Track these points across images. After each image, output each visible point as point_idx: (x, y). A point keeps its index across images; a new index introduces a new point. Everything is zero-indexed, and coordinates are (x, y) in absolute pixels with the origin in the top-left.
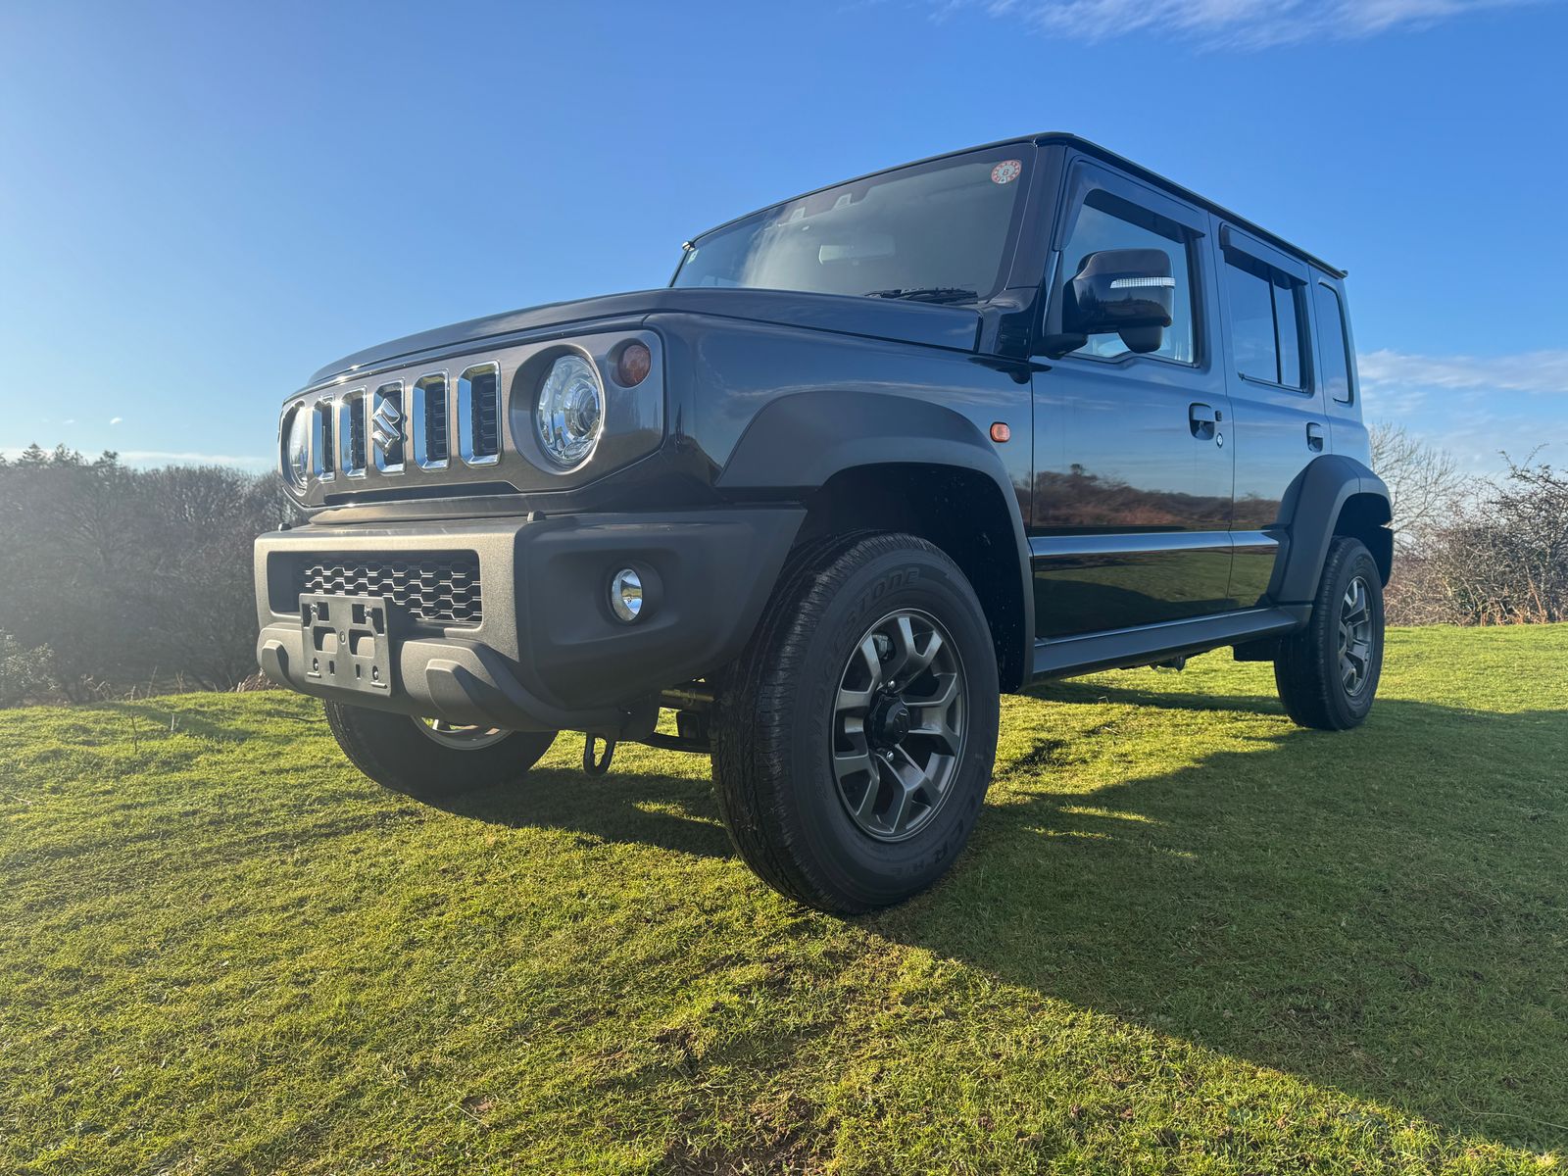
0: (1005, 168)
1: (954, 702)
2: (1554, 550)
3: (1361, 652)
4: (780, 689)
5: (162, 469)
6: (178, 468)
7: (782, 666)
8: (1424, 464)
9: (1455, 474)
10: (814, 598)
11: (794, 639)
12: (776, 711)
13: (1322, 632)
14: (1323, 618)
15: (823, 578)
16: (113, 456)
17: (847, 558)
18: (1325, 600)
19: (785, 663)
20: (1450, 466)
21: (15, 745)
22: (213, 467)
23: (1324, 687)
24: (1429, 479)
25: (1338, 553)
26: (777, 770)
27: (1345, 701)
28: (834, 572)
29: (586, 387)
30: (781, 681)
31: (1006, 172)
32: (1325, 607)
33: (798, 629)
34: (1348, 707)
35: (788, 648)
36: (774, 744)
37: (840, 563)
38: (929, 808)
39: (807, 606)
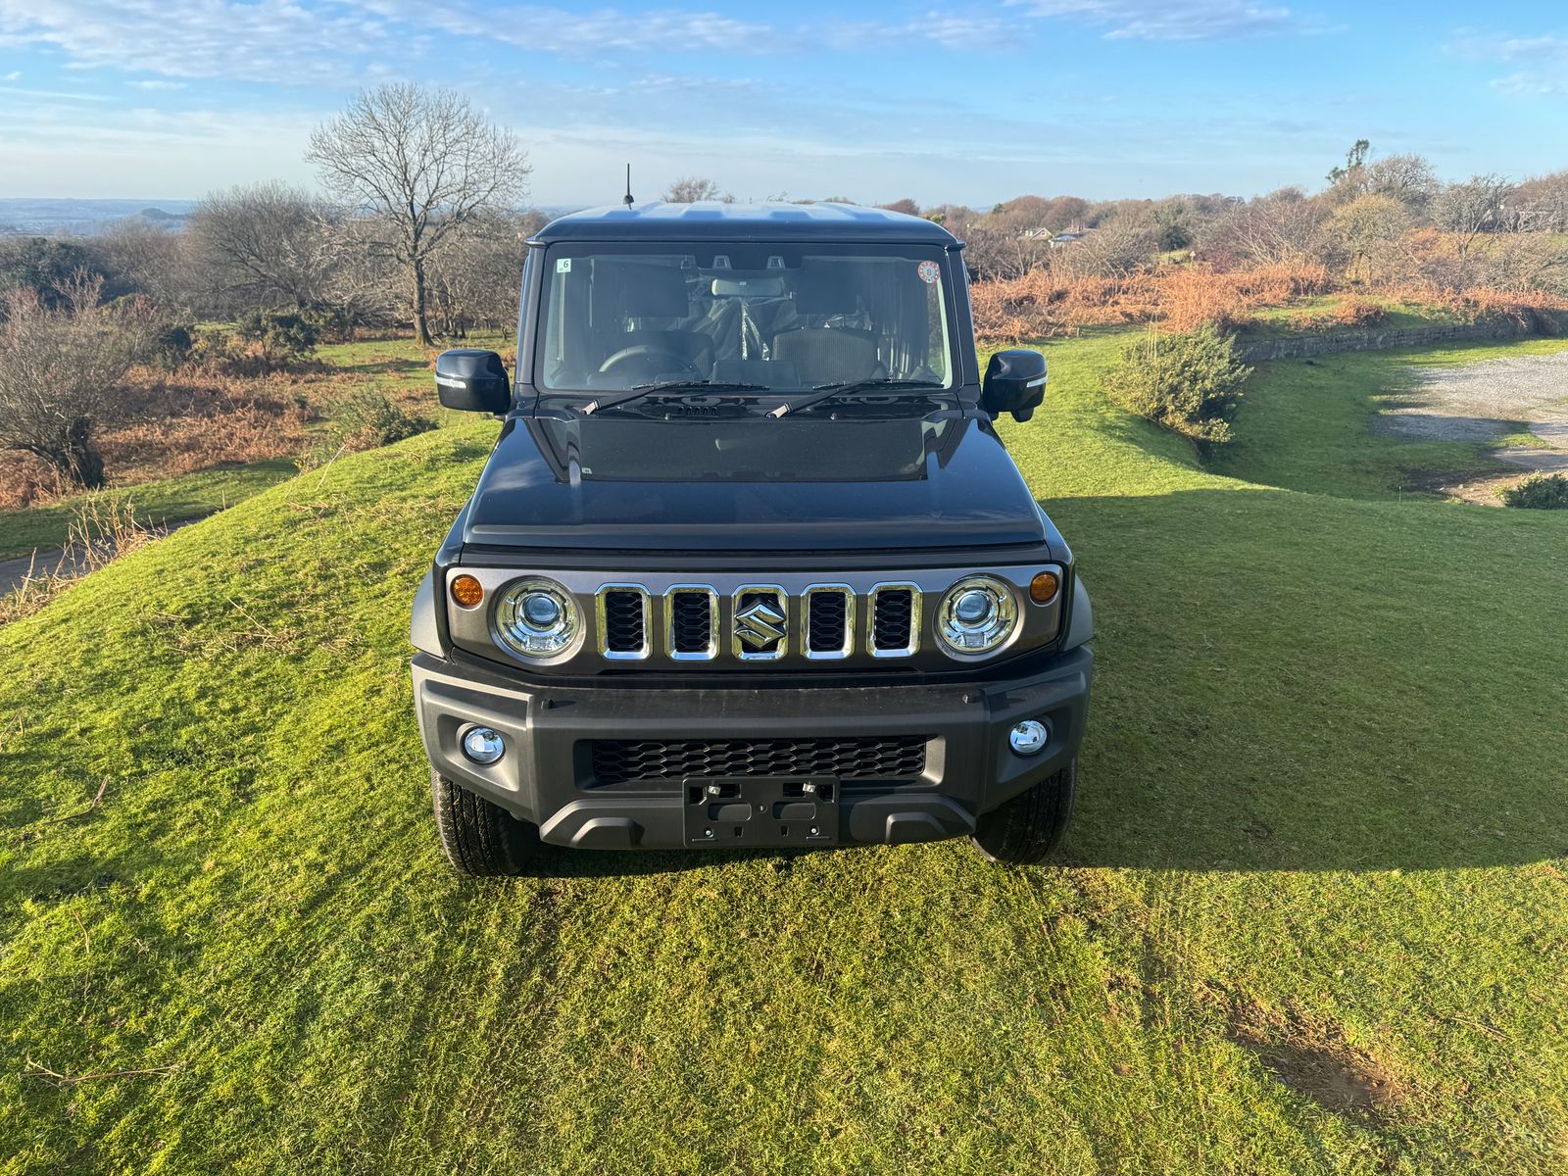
31: (929, 273)
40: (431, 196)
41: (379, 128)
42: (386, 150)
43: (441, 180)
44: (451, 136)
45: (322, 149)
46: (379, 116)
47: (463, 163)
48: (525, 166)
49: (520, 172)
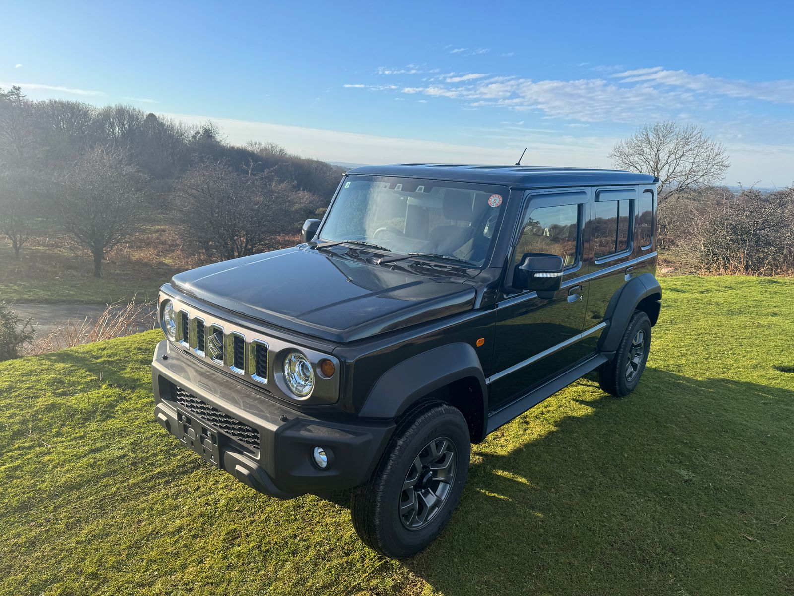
0: (495, 198)
1: (451, 465)
2: (755, 233)
3: (637, 360)
4: (381, 493)
5: (47, 101)
6: (55, 102)
7: (382, 484)
8: (709, 149)
9: (724, 156)
10: (396, 452)
11: (387, 472)
12: (379, 502)
13: (619, 361)
14: (620, 355)
15: (400, 442)
16: (18, 89)
17: (411, 430)
18: (623, 346)
19: (383, 482)
20: (722, 151)
21: (32, 398)
22: (75, 102)
23: (617, 383)
24: (711, 157)
25: (632, 323)
26: (377, 523)
27: (625, 383)
28: (405, 438)
29: (302, 361)
30: (381, 490)
31: (495, 201)
32: (622, 350)
33: (389, 467)
34: (626, 388)
35: (385, 476)
36: (377, 514)
37: (408, 434)
38: (437, 508)
39: (393, 457)
40: (668, 177)
41: (649, 142)
42: (650, 154)
43: (677, 169)
44: (687, 147)
45: (619, 153)
46: (651, 137)
47: (692, 161)
48: (725, 163)
49: (722, 166)
